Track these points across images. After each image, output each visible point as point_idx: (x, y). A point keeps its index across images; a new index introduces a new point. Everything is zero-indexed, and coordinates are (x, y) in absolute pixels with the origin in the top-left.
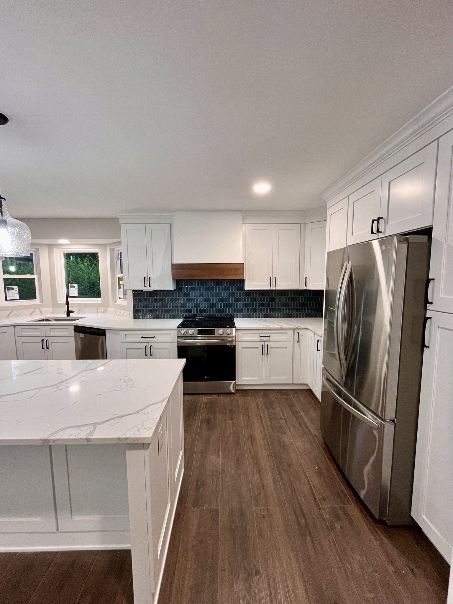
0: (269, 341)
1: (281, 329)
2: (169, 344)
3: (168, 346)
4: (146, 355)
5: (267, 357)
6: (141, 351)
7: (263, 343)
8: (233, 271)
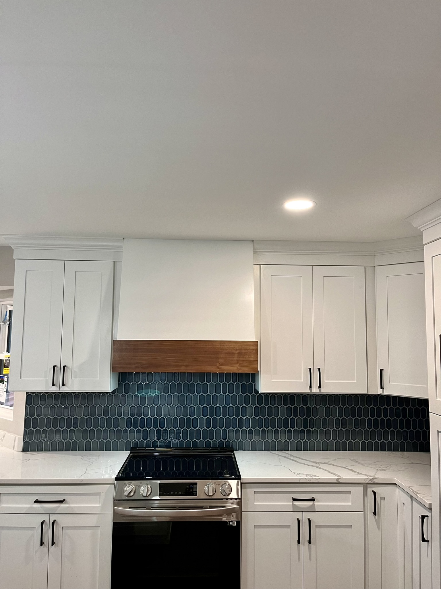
0: (312, 509)
1: (338, 483)
2: (95, 517)
3: (92, 520)
4: (42, 544)
5: (310, 549)
6: (30, 532)
7: (299, 515)
8: (236, 356)
